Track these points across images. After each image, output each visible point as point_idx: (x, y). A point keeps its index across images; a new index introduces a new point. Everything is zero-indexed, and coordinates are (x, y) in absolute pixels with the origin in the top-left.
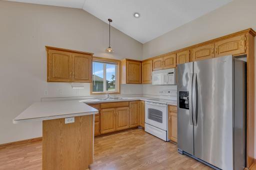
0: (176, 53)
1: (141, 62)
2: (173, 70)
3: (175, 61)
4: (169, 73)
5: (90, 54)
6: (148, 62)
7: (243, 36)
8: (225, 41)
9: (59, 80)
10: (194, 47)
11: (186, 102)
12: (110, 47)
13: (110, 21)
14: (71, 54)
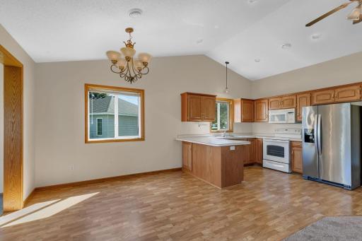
0: (296, 94)
1: (254, 101)
2: (293, 110)
3: (295, 102)
4: (289, 113)
6: (263, 101)
7: (359, 87)
8: (343, 89)
10: (315, 91)
11: (311, 138)
12: (227, 88)
13: (227, 63)
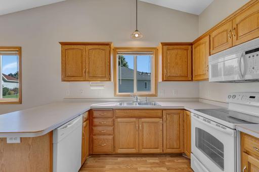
1: (191, 44)
4: (247, 53)
5: (108, 44)
9: (73, 79)
12: (137, 31)
14: (84, 46)
